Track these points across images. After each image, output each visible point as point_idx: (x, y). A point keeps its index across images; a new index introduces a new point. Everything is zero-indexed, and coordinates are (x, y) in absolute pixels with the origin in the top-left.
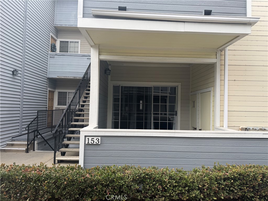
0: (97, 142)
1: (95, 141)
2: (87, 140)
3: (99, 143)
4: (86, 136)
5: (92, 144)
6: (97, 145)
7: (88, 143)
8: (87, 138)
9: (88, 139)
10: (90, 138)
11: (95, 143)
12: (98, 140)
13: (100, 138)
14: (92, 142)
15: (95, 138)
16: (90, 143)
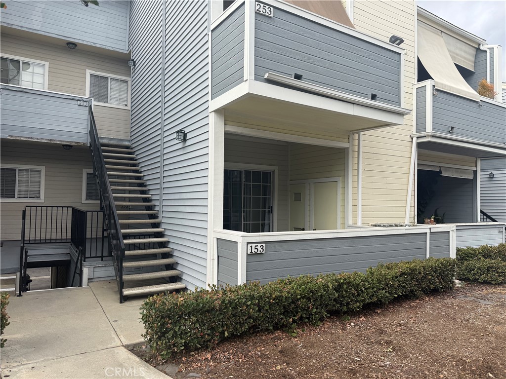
0: (262, 251)
1: (260, 249)
2: (249, 248)
3: (264, 252)
4: (248, 243)
5: (256, 254)
6: (261, 254)
7: (252, 252)
8: (249, 245)
9: (251, 246)
10: (254, 246)
11: (259, 252)
12: (262, 247)
13: (264, 245)
14: (256, 251)
15: (259, 245)
16: (254, 253)
